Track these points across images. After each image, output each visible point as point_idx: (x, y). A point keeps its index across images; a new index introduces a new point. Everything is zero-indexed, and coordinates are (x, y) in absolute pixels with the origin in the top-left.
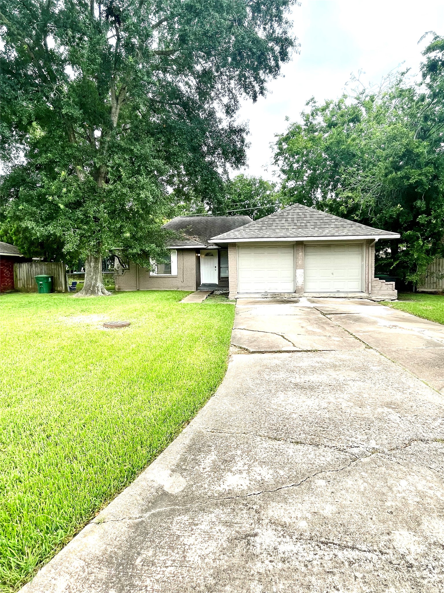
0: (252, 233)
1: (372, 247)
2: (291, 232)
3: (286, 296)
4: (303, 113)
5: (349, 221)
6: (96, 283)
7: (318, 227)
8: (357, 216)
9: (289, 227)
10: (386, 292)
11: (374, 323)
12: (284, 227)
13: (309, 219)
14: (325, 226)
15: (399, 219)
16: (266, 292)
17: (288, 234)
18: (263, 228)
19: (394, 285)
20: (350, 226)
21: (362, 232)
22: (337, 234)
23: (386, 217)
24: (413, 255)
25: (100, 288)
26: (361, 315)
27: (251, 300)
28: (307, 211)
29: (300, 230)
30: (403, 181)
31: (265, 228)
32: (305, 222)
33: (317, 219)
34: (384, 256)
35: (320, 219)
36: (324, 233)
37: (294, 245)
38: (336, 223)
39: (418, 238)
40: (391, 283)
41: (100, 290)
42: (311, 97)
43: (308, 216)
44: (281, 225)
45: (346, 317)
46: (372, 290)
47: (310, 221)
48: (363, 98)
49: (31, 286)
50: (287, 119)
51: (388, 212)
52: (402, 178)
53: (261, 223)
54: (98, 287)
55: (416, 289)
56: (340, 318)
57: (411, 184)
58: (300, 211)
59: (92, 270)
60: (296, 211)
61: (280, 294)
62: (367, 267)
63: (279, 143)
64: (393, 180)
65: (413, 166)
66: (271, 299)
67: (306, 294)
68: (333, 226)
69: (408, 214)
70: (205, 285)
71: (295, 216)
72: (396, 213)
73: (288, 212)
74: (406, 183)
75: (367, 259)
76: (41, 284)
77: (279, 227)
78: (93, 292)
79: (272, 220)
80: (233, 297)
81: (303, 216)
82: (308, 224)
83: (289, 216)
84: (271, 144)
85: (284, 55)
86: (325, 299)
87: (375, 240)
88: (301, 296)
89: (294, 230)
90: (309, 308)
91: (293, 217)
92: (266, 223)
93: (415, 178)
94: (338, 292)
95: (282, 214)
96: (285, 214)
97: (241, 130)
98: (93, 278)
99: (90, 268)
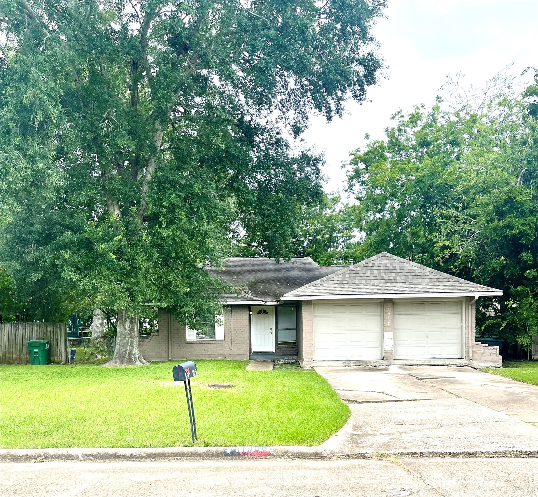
0: (332, 288)
1: (472, 305)
2: (378, 287)
3: (372, 364)
4: (387, 130)
5: (446, 275)
6: (132, 351)
7: (409, 281)
8: (456, 267)
9: (375, 281)
10: (490, 358)
11: (469, 383)
12: (369, 282)
13: (399, 271)
14: (418, 280)
15: (503, 271)
16: (347, 360)
17: (375, 290)
18: (344, 282)
19: (498, 350)
20: (447, 280)
21: (460, 289)
22: (431, 291)
23: (489, 270)
24: (522, 314)
25: (137, 356)
26: (457, 379)
27: (331, 368)
28: (396, 261)
29: (388, 285)
30: (506, 231)
31: (346, 282)
32: (394, 274)
33: (408, 271)
34: (493, 314)
35: (412, 271)
36: (417, 289)
37: (381, 302)
38: (431, 277)
39: (528, 294)
40: (495, 347)
41: (137, 359)
42: (398, 110)
43: (398, 268)
44: (366, 278)
45: (442, 381)
46: (472, 356)
47: (400, 274)
48: (462, 114)
49: (14, 356)
50: (367, 137)
51: (490, 264)
52: (504, 227)
53: (341, 276)
54: (134, 355)
55: (531, 356)
56: (436, 381)
57: (514, 235)
58: (387, 261)
59: (127, 332)
60: (383, 262)
61: (366, 361)
62: (467, 329)
63: (354, 162)
64: (495, 229)
65: (516, 215)
66: (355, 367)
67: (396, 362)
68: (427, 280)
69: (514, 267)
70: (256, 353)
71: (382, 268)
72: (500, 266)
73: (374, 262)
74: (509, 233)
75: (467, 319)
76: (36, 352)
77: (363, 281)
78: (130, 361)
79: (354, 272)
80: (309, 366)
81: (392, 268)
82: (398, 278)
83: (375, 268)
84: (343, 163)
85: (370, 79)
86: (419, 367)
87: (474, 297)
88: (390, 364)
89: (381, 285)
90: (402, 374)
91: (379, 268)
92: (347, 276)
93: (518, 229)
94: (434, 358)
95: (366, 265)
96: (370, 265)
97: (317, 160)
98: (128, 343)
99: (124, 330)
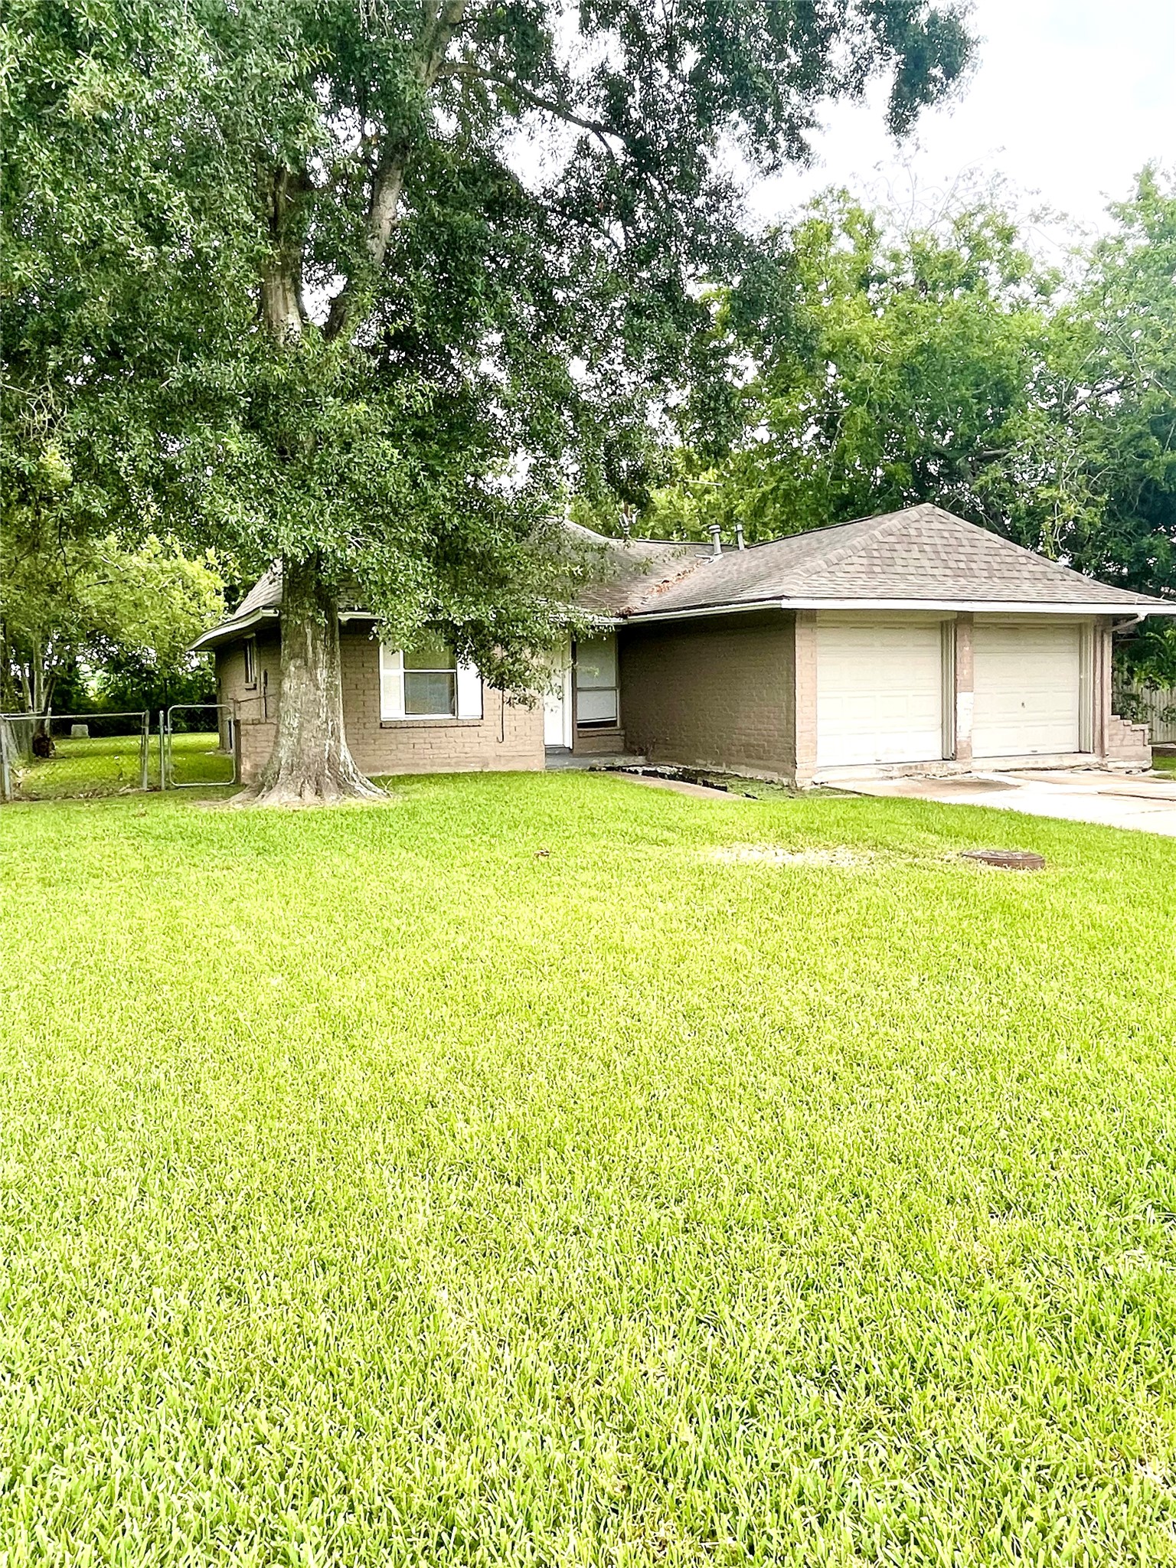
5: (1054, 565)
7: (996, 574)
9: (935, 571)
10: (1133, 751)
12: (922, 571)
14: (1011, 574)
19: (1146, 732)
20: (1059, 576)
29: (958, 580)
32: (963, 558)
33: (985, 552)
37: (944, 623)
46: (1109, 745)
47: (974, 558)
58: (941, 526)
61: (922, 764)
62: (1099, 686)
67: (976, 764)
71: (937, 541)
73: (917, 525)
80: (809, 781)
81: (953, 542)
82: (973, 565)
87: (1135, 616)
88: (969, 768)
89: (946, 580)
91: (932, 541)
94: (1034, 754)
96: (913, 532)
98: (326, 730)
99: (313, 689)
